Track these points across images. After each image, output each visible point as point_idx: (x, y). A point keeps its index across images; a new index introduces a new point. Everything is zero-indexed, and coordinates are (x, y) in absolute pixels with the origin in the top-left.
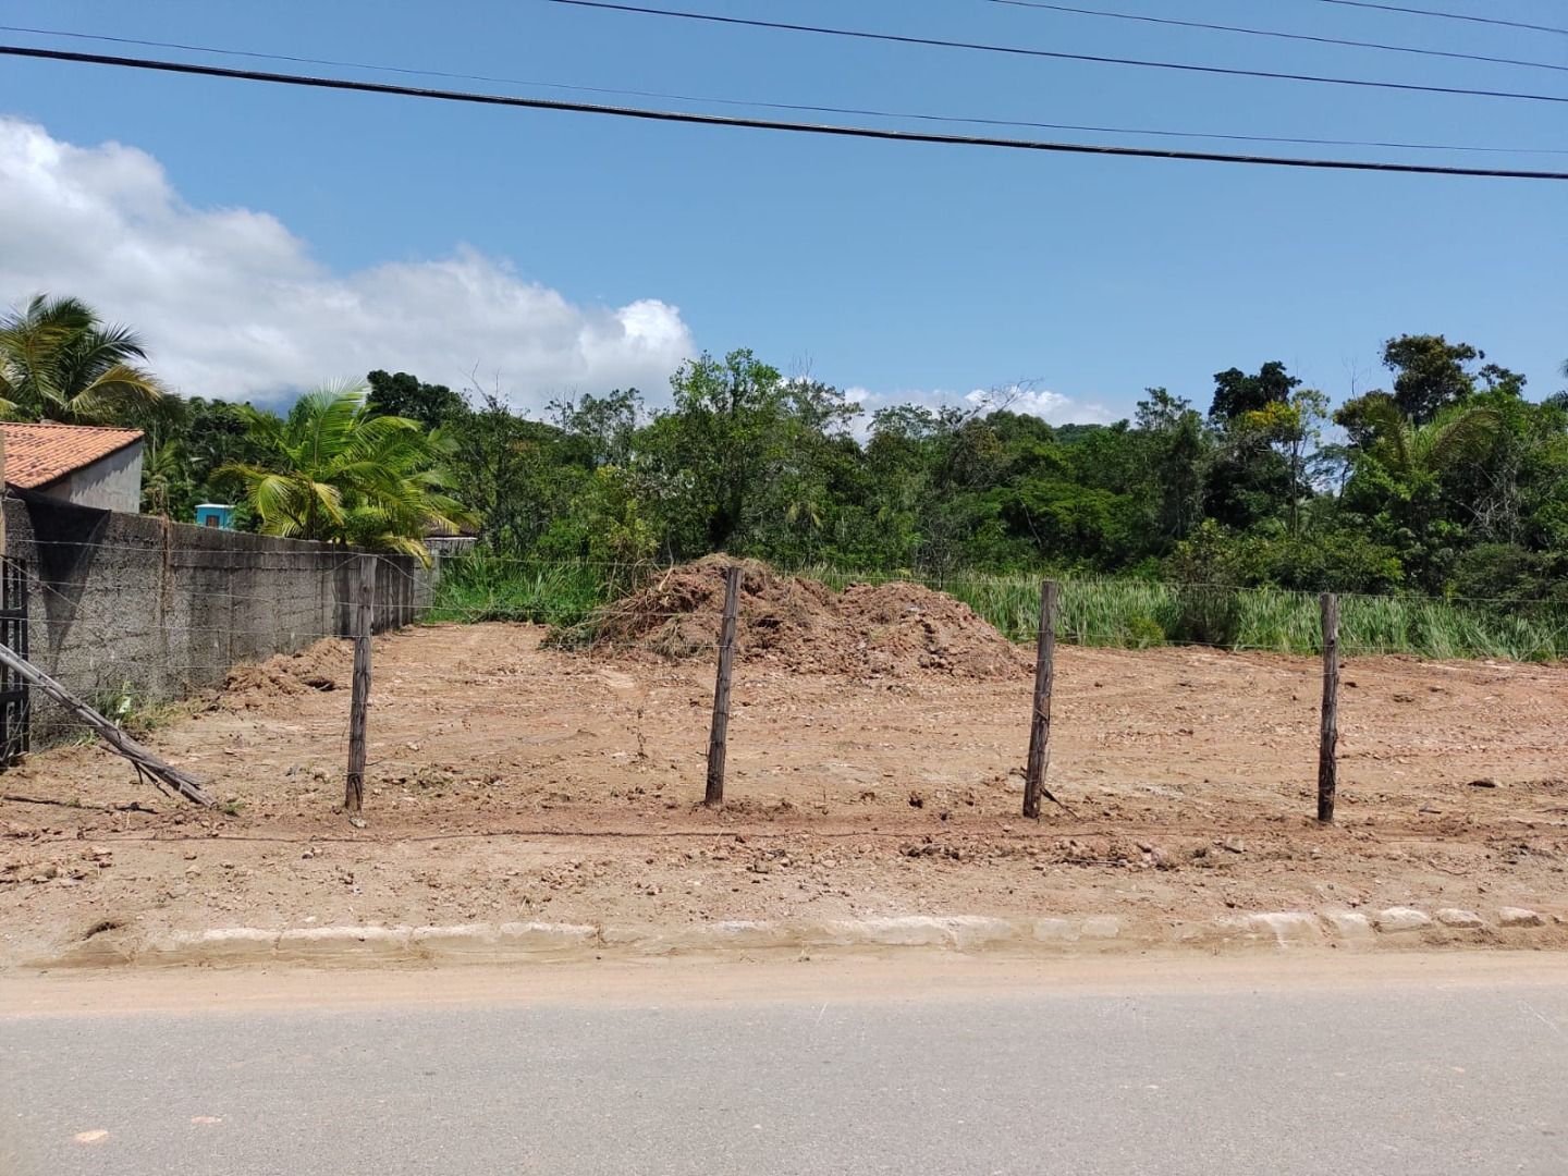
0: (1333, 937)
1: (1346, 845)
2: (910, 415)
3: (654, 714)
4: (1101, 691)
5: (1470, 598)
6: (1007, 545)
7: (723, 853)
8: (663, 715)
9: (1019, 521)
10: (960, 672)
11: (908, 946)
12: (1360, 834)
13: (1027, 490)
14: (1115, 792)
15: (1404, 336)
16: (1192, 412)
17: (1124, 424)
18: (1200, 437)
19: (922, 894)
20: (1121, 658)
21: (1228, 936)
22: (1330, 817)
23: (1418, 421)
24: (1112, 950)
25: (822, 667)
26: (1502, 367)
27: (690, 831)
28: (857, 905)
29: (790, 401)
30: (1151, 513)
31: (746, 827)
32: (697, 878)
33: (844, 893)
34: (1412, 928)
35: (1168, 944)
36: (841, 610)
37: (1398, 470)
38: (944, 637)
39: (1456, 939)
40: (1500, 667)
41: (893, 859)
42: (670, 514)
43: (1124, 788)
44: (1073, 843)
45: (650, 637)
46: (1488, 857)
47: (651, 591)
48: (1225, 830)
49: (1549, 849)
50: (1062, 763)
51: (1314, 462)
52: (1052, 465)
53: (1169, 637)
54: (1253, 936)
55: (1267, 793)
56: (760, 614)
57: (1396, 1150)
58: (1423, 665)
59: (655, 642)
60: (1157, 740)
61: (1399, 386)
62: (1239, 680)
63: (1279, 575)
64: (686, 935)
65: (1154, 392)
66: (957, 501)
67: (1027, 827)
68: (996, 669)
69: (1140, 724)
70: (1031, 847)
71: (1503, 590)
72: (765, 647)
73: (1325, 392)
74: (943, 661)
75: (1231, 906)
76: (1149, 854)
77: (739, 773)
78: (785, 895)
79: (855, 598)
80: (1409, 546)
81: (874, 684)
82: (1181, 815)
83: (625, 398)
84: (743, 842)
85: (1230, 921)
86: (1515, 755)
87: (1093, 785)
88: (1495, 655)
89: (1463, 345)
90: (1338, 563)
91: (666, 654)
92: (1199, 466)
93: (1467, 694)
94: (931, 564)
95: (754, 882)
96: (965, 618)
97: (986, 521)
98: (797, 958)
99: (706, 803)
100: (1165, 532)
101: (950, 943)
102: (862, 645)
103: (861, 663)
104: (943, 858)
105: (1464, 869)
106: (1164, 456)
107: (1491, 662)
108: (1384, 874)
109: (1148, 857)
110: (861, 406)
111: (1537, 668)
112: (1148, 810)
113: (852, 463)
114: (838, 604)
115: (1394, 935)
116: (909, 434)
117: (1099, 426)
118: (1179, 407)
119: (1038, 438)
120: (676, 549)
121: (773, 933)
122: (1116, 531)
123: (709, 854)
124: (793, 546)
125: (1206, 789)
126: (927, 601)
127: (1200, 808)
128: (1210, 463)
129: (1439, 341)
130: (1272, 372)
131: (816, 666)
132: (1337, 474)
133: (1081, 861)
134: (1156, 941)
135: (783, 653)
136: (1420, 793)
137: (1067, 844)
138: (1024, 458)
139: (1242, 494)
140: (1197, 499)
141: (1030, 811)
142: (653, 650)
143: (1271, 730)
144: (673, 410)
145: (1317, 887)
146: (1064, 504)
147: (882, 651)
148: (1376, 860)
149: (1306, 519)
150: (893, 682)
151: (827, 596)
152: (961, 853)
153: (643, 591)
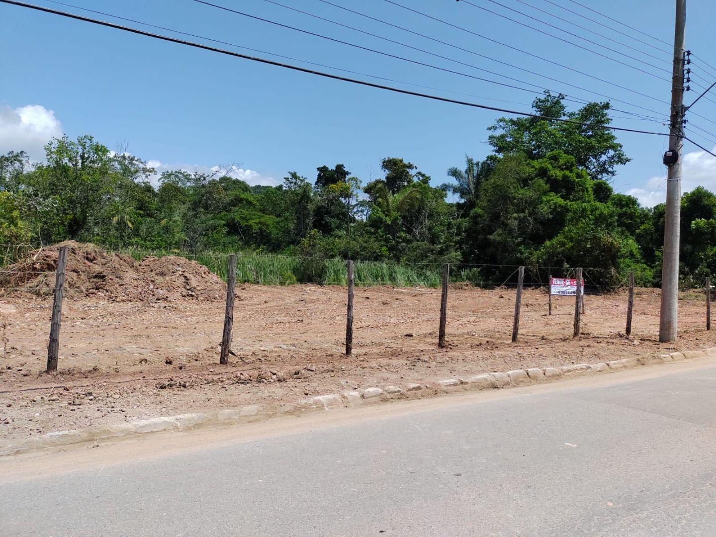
0: (346, 403)
1: (356, 363)
2: (180, 175)
3: (26, 326)
4: (267, 305)
5: (412, 263)
6: (228, 239)
7: (54, 397)
8: (32, 326)
9: (233, 228)
10: (202, 298)
11: (154, 432)
12: (361, 359)
13: (237, 214)
14: (266, 349)
15: (389, 158)
16: (307, 183)
17: (281, 187)
18: (312, 194)
19: (164, 406)
20: (278, 290)
21: (304, 408)
22: (351, 353)
23: (394, 193)
24: (254, 421)
25: (129, 298)
26: (423, 173)
27: (37, 387)
28: (128, 416)
29: (116, 164)
30: (292, 226)
31: (71, 382)
32: (37, 412)
33: (121, 410)
34: (376, 396)
35: (280, 414)
36: (140, 270)
37: (387, 212)
38: (194, 282)
39: (392, 398)
40: (421, 290)
41: (151, 390)
42: (43, 220)
43: (270, 347)
44: (241, 374)
45: (29, 285)
46: (406, 364)
47: (28, 260)
48: (309, 362)
49: (427, 360)
50: (244, 338)
51: (356, 207)
52: (249, 203)
53: (298, 280)
54: (315, 407)
55: (328, 345)
56: (94, 272)
57: (356, 490)
58: (395, 289)
59: (31, 287)
60: (287, 325)
61: (387, 178)
62: (325, 298)
63: (343, 253)
64: (27, 443)
65: (291, 173)
66: (203, 217)
67: (222, 369)
68: (219, 296)
69: (281, 318)
70: (222, 378)
71: (422, 260)
72: (97, 288)
73: (360, 178)
74: (193, 293)
75: (306, 394)
76: (275, 376)
77: (73, 354)
78: (88, 415)
79: (148, 264)
80: (391, 242)
81: (156, 306)
82: (292, 357)
83: (17, 156)
84: (68, 390)
85: (305, 401)
86: (422, 324)
87: (257, 347)
88: (419, 285)
89: (409, 163)
90: (364, 249)
91: (38, 294)
92: (311, 207)
93: (408, 300)
94: (190, 248)
95: (72, 410)
96: (205, 273)
97: (218, 227)
98: (92, 446)
99: (47, 372)
100: (297, 235)
101: (176, 428)
102: (152, 287)
103: (151, 296)
104: (178, 388)
105: (397, 370)
106: (296, 202)
107: (418, 288)
108: (367, 374)
109: (274, 377)
110: (155, 170)
111: (433, 290)
112: (279, 356)
113: (150, 198)
114: (138, 267)
115: (369, 399)
116: (180, 184)
117: (271, 187)
118: (302, 181)
119: (243, 191)
120: (47, 237)
121: (79, 435)
122: (277, 234)
123: (46, 398)
124: (117, 238)
125: (305, 345)
126: (185, 265)
127: (301, 353)
128: (315, 206)
129: (401, 161)
130: (340, 168)
131: (126, 297)
132: (365, 213)
133: (244, 382)
134: (274, 414)
135: (107, 291)
136: (386, 341)
137: (239, 375)
138: (235, 199)
139: (328, 219)
140: (310, 220)
141: (223, 361)
142: (30, 292)
143: (334, 318)
144: (46, 164)
145: (342, 383)
146: (254, 221)
147: (161, 289)
148: (366, 369)
149: (352, 231)
150: (167, 305)
151: (133, 263)
152: (187, 384)
153: (23, 260)
